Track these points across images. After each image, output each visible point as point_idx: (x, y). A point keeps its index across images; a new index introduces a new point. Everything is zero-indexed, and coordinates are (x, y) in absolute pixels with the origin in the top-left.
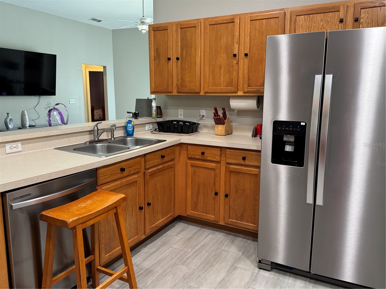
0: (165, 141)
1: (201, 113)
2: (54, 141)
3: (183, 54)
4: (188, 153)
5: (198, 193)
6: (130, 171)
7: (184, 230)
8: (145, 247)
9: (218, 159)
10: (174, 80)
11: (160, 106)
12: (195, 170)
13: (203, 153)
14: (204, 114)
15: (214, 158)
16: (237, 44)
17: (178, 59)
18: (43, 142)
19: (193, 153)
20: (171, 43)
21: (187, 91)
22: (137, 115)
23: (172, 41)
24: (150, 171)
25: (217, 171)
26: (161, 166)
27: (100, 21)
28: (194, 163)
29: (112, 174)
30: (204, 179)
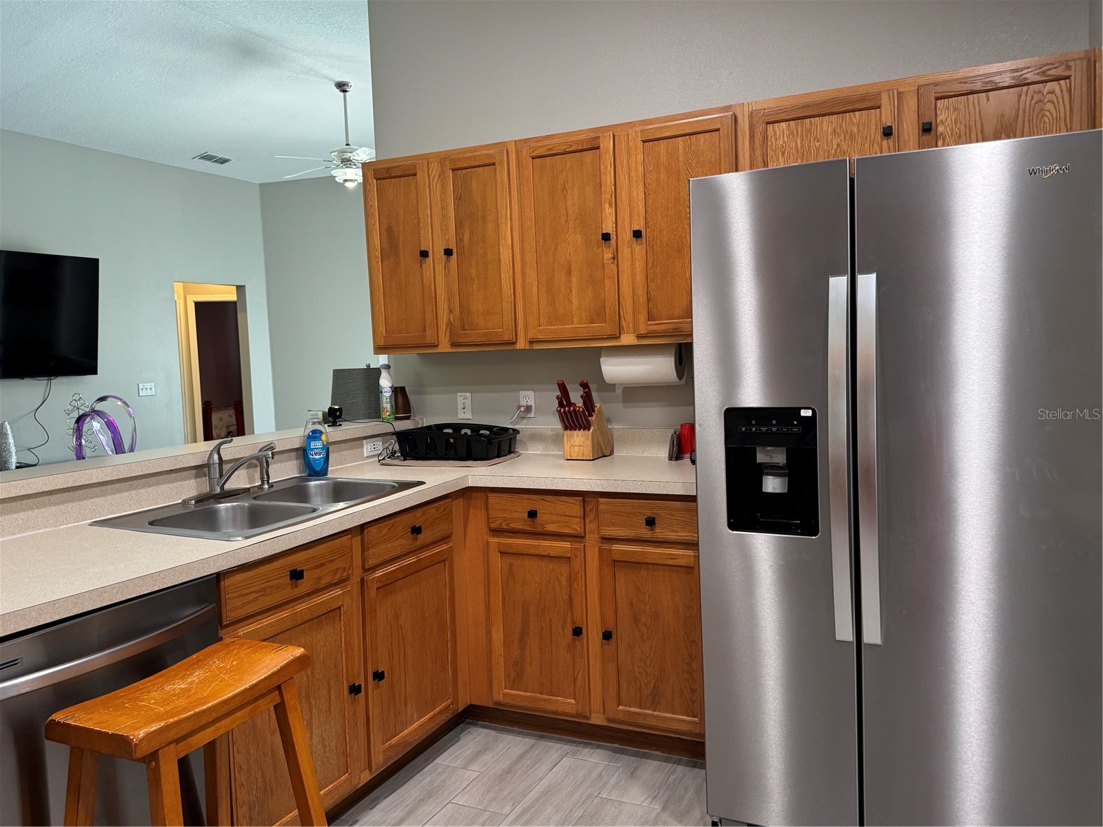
0: (421, 483)
1: (521, 400)
2: (92, 500)
3: (461, 240)
4: (488, 516)
5: (524, 634)
6: (319, 578)
7: (487, 749)
8: (371, 809)
9: (576, 527)
10: (440, 312)
11: (404, 387)
12: (511, 566)
13: (532, 514)
14: (531, 403)
15: (566, 526)
16: (610, 205)
17: (448, 252)
18: (59, 504)
19: (504, 516)
20: (429, 211)
21: (479, 340)
22: (338, 413)
23: (431, 206)
24: (379, 573)
25: (577, 564)
26: (412, 559)
27: (223, 161)
28: (509, 545)
29: (264, 590)
30: (540, 590)
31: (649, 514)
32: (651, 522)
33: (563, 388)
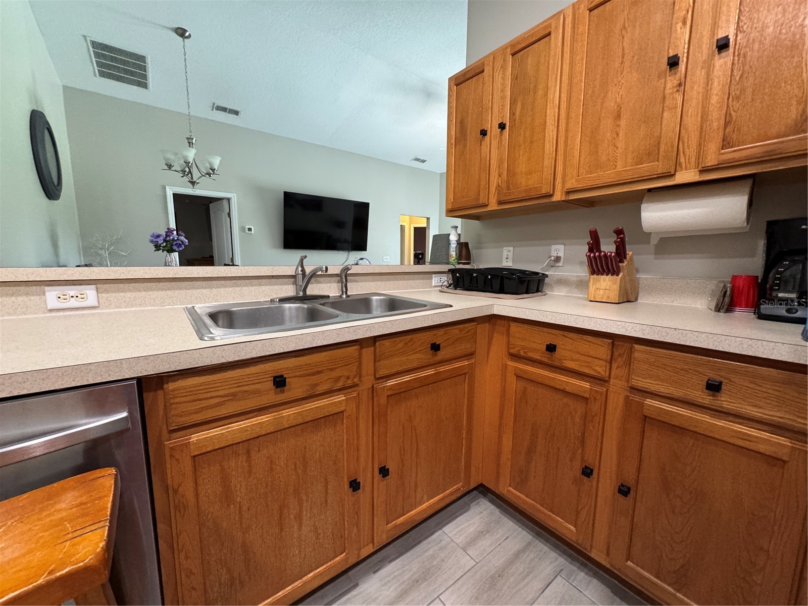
0: (451, 306)
1: (552, 252)
3: (514, 114)
4: (509, 342)
5: (531, 451)
6: (317, 385)
8: (374, 572)
9: (600, 369)
10: (492, 178)
11: (468, 243)
12: (525, 388)
13: (551, 348)
14: (561, 254)
15: (587, 366)
17: (502, 126)
18: (166, 290)
19: (523, 344)
20: (491, 97)
21: (523, 195)
22: (420, 256)
23: (492, 93)
24: (391, 383)
25: (595, 407)
26: (431, 372)
27: (424, 161)
28: (525, 372)
30: (551, 419)
31: (715, 376)
32: (714, 387)
33: (595, 236)
